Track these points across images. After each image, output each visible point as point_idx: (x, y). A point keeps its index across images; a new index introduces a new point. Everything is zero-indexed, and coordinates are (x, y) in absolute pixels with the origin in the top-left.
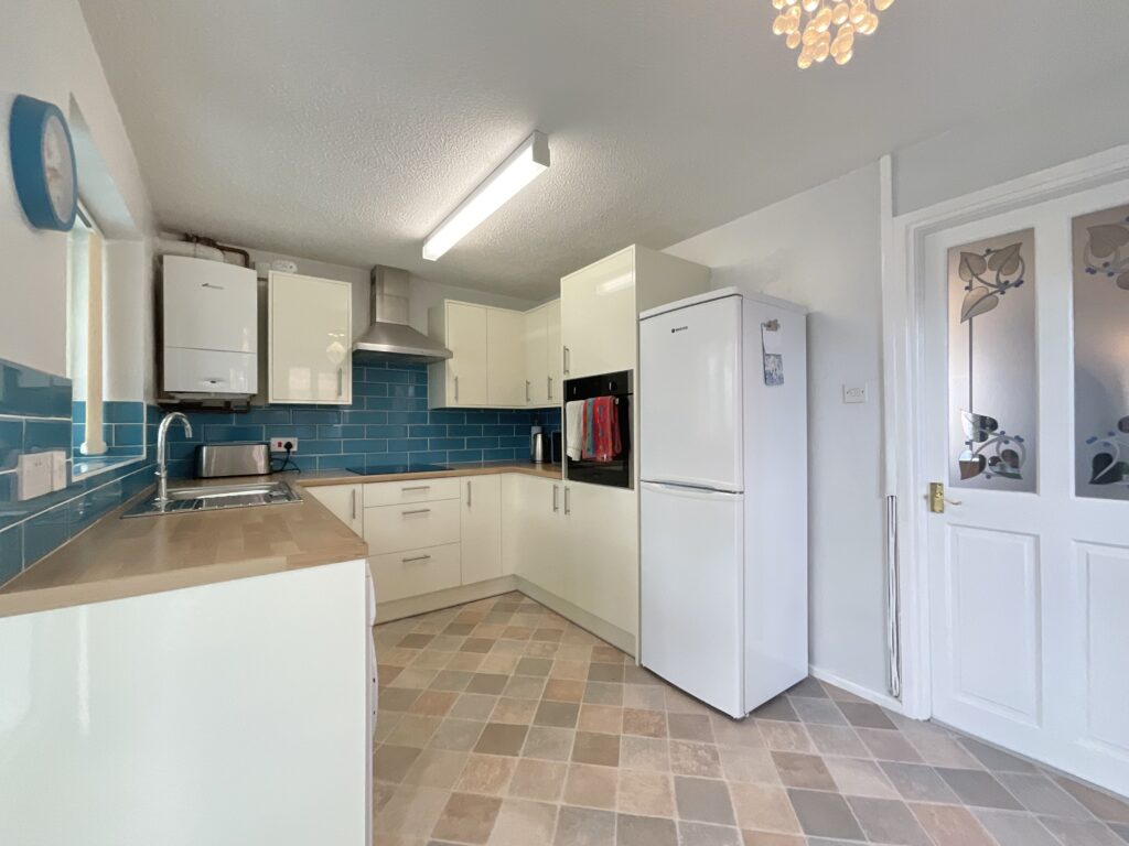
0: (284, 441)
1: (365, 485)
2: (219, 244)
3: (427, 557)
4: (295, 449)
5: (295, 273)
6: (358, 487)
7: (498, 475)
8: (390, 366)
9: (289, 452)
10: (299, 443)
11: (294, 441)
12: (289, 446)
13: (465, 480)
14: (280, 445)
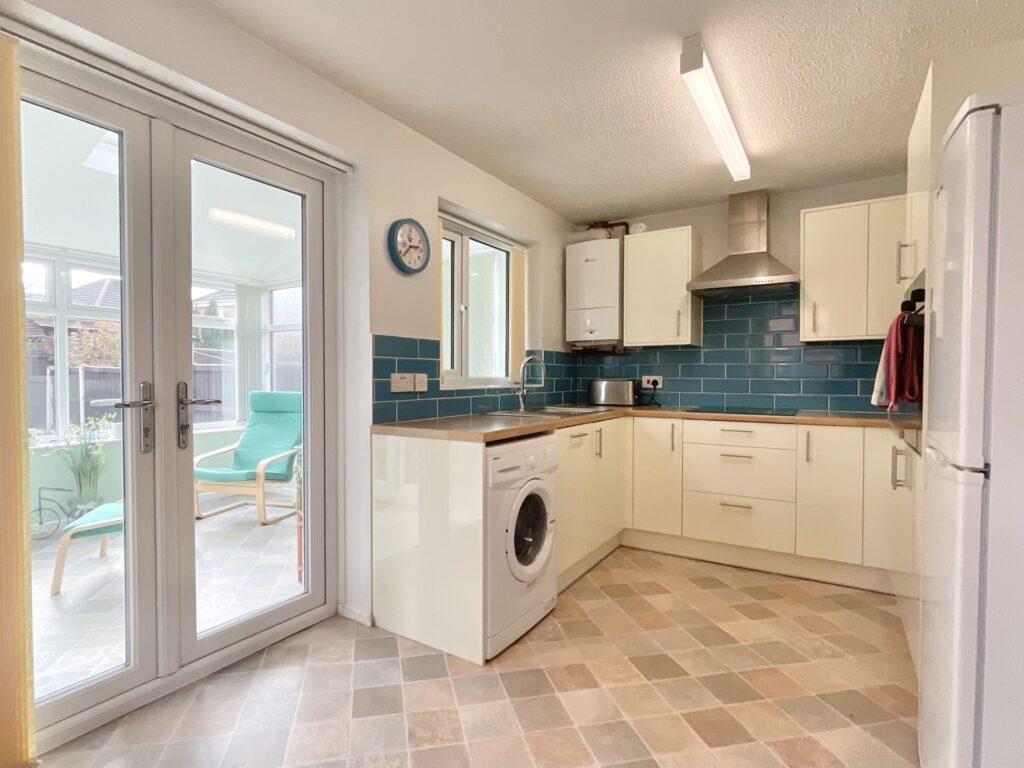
0: (652, 378)
1: (685, 421)
2: (610, 223)
3: (749, 508)
4: (660, 386)
5: (644, 231)
6: (678, 423)
7: (861, 429)
8: (753, 300)
9: (655, 388)
10: (663, 381)
11: (659, 379)
12: (655, 383)
13: (803, 429)
14: (648, 382)
